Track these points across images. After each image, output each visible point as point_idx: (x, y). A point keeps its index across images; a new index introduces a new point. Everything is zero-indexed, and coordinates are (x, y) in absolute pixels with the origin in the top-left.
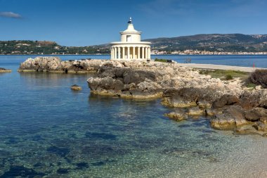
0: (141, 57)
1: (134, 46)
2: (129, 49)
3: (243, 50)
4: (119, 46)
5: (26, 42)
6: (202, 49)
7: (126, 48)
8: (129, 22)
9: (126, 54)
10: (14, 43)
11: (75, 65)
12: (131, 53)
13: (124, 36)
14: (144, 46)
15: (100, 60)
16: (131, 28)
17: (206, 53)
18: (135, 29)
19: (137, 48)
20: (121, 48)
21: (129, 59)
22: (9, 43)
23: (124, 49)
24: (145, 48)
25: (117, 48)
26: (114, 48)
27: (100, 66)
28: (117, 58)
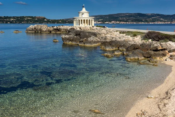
0: (89, 25)
1: (86, 19)
2: (83, 21)
4: (78, 19)
5: (29, 17)
6: (121, 21)
7: (82, 20)
8: (83, 7)
9: (82, 23)
10: (23, 17)
11: (55, 29)
12: (84, 23)
13: (81, 14)
15: (68, 26)
16: (84, 10)
18: (86, 10)
21: (83, 26)
22: (21, 17)
23: (80, 21)
24: (91, 20)
25: (77, 20)
26: (75, 20)
27: (68, 29)
28: (77, 25)
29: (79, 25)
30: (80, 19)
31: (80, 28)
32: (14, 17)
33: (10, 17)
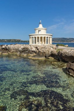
0: (47, 43)
1: (43, 36)
2: (40, 38)
3: (65, 41)
4: (34, 36)
5: (13, 39)
6: (55, 41)
8: (40, 23)
9: (38, 41)
10: (11, 40)
11: (4, 48)
13: (37, 31)
14: (49, 36)
16: (41, 26)
17: (56, 42)
18: (43, 27)
19: (45, 38)
20: (35, 38)
21: (39, 44)
22: (9, 40)
23: (37, 38)
24: (49, 38)
25: (33, 38)
26: (31, 38)
27: (20, 49)
28: (33, 43)
29: (35, 43)
30: (36, 36)
31: (37, 48)
32: (6, 40)
33: (5, 40)
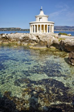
3: (68, 30)
6: (57, 30)
20: (36, 26)
22: (9, 28)
28: (33, 32)
29: (36, 32)
